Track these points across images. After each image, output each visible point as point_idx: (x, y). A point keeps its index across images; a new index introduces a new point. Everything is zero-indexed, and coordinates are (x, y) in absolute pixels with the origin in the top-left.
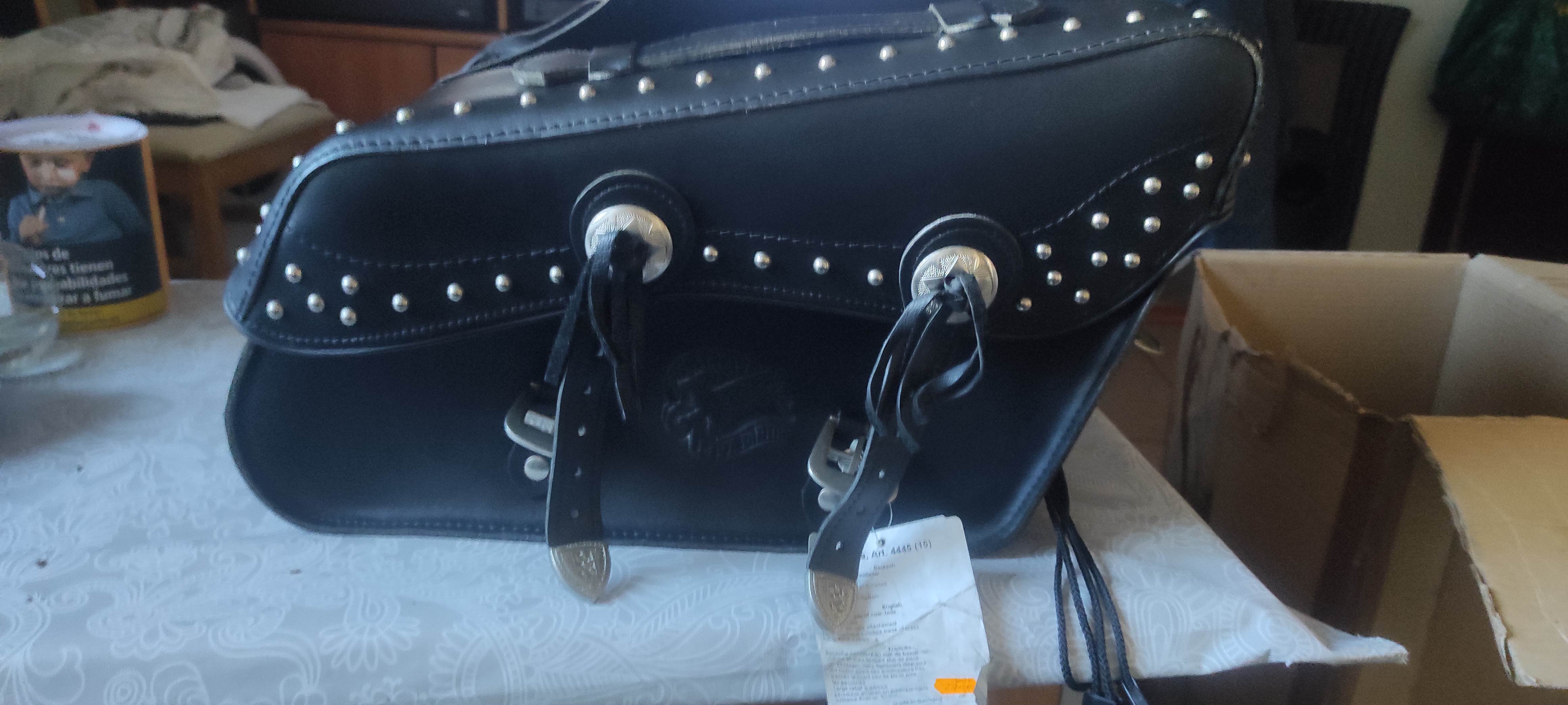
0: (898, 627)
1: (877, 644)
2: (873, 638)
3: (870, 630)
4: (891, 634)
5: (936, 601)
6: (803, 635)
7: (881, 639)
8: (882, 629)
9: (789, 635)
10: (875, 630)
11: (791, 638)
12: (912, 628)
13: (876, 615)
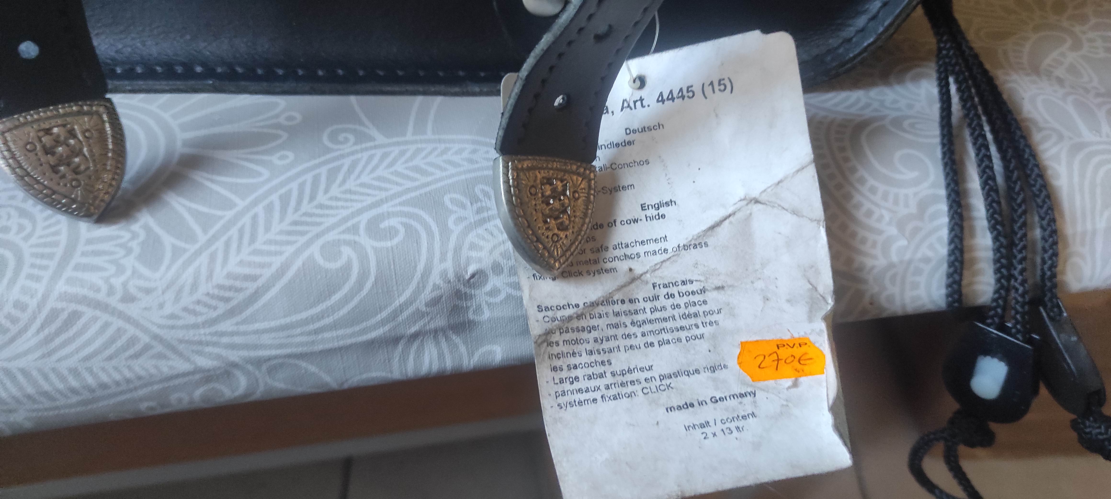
0: (670, 245)
1: (634, 279)
2: (623, 266)
3: (618, 253)
4: (659, 258)
5: (740, 193)
6: (497, 269)
7: (639, 269)
8: (640, 249)
9: (471, 269)
10: (629, 251)
11: (473, 276)
12: (695, 246)
13: (629, 222)
